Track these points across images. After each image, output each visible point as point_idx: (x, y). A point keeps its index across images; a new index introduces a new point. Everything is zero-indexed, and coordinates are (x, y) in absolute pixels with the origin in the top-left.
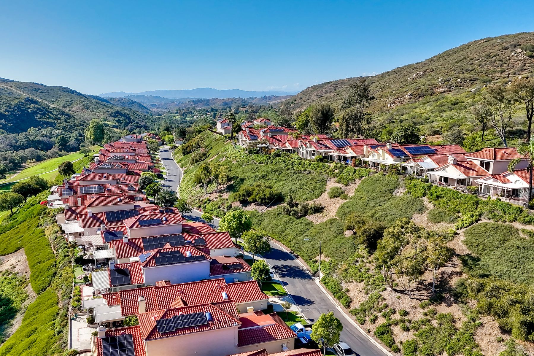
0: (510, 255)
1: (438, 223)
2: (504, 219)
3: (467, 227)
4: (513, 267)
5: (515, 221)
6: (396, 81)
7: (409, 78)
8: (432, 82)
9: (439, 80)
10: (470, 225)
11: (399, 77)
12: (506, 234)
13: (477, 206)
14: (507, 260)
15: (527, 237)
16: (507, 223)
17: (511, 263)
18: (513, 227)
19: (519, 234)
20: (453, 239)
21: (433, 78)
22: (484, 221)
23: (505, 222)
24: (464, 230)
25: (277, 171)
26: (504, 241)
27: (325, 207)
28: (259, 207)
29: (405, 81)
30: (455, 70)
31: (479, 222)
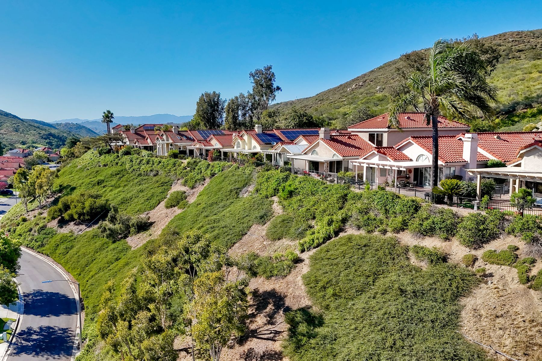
0: (382, 311)
1: (279, 239)
2: (384, 227)
3: (319, 245)
4: (388, 344)
5: (403, 230)
6: (336, 93)
7: (348, 89)
8: (370, 90)
9: (378, 88)
10: (324, 242)
11: (339, 89)
12: (383, 260)
13: (344, 203)
14: (376, 325)
15: (424, 265)
16: (389, 235)
17: (384, 334)
18: (399, 243)
19: (408, 259)
20: (290, 272)
21: (372, 88)
22: (351, 231)
23: (385, 232)
24: (313, 252)
25: (118, 174)
26: (376, 275)
27: (154, 222)
28: (77, 227)
29: (344, 92)
30: (393, 79)
31: (341, 235)
